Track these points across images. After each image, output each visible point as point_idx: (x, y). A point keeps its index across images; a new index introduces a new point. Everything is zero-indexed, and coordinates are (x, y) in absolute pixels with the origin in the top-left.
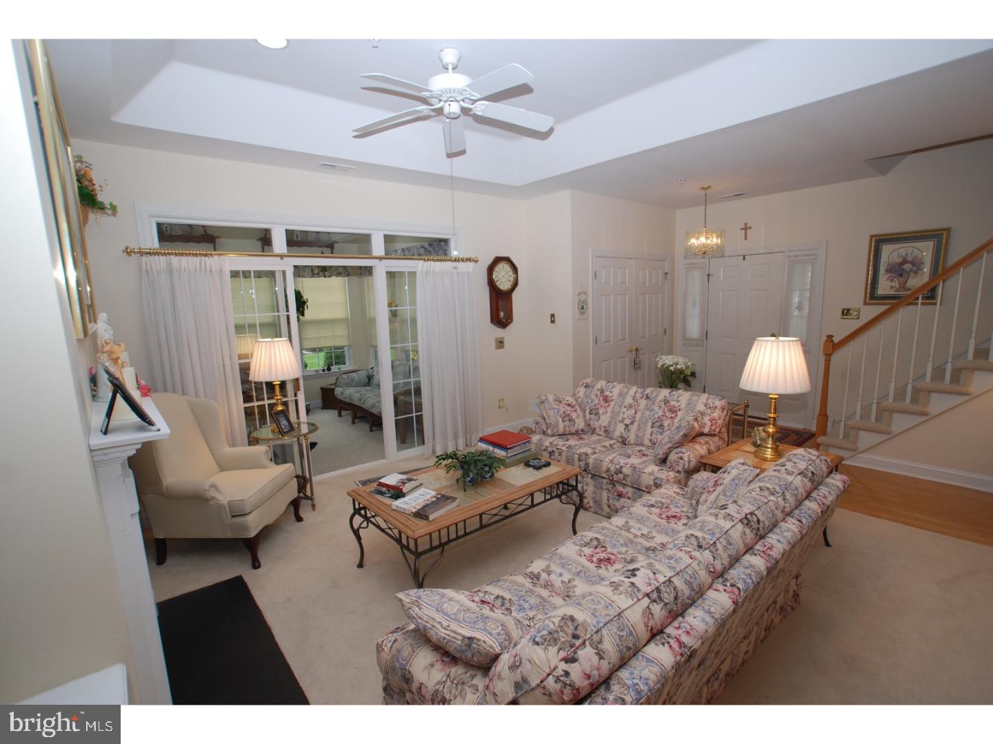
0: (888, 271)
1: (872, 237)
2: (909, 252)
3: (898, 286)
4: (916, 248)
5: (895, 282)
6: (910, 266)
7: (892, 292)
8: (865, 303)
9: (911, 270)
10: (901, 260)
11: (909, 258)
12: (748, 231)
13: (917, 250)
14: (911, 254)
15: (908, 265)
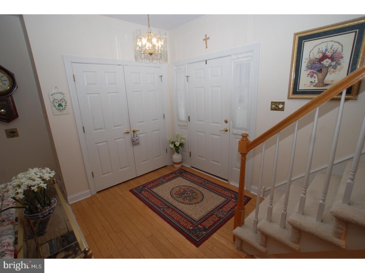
0: (308, 68)
1: (296, 34)
2: (329, 47)
3: (317, 81)
4: (335, 42)
5: (315, 78)
6: (329, 61)
7: (312, 88)
8: (289, 98)
9: (330, 66)
10: (321, 55)
11: (329, 54)
12: (208, 41)
13: (337, 44)
14: (331, 49)
15: (327, 60)
